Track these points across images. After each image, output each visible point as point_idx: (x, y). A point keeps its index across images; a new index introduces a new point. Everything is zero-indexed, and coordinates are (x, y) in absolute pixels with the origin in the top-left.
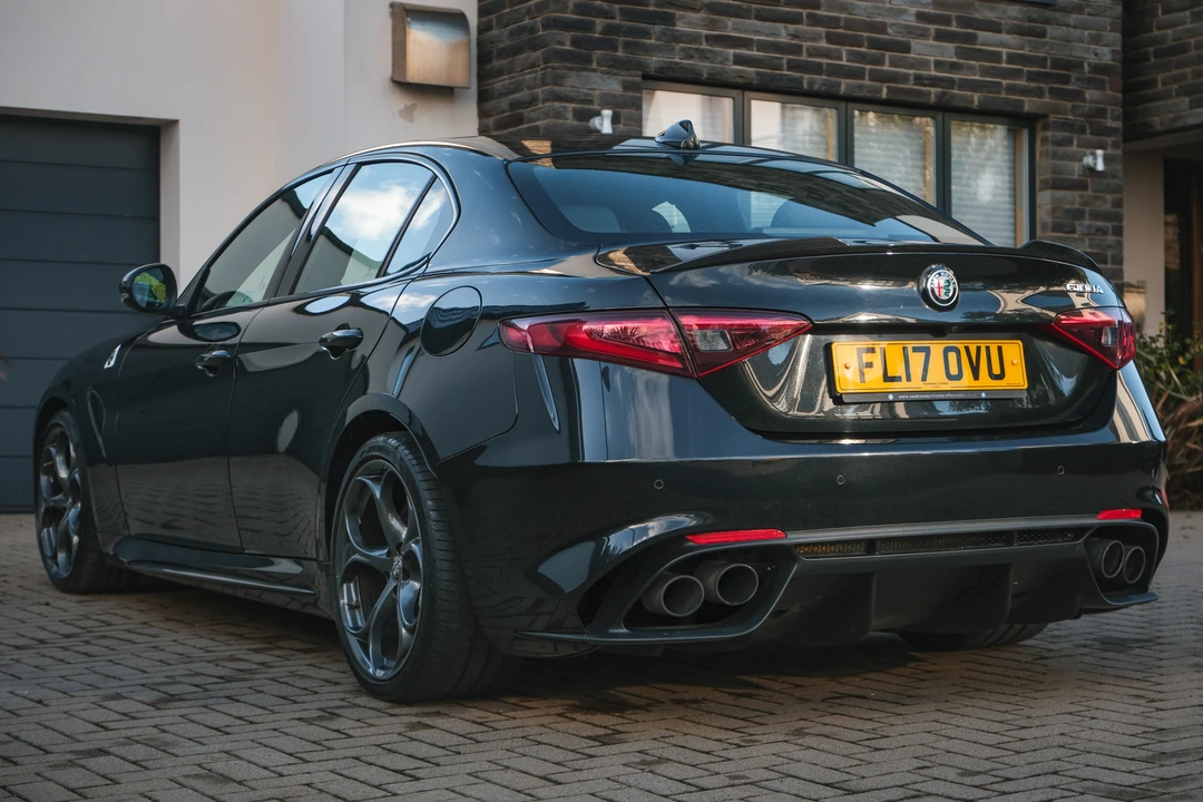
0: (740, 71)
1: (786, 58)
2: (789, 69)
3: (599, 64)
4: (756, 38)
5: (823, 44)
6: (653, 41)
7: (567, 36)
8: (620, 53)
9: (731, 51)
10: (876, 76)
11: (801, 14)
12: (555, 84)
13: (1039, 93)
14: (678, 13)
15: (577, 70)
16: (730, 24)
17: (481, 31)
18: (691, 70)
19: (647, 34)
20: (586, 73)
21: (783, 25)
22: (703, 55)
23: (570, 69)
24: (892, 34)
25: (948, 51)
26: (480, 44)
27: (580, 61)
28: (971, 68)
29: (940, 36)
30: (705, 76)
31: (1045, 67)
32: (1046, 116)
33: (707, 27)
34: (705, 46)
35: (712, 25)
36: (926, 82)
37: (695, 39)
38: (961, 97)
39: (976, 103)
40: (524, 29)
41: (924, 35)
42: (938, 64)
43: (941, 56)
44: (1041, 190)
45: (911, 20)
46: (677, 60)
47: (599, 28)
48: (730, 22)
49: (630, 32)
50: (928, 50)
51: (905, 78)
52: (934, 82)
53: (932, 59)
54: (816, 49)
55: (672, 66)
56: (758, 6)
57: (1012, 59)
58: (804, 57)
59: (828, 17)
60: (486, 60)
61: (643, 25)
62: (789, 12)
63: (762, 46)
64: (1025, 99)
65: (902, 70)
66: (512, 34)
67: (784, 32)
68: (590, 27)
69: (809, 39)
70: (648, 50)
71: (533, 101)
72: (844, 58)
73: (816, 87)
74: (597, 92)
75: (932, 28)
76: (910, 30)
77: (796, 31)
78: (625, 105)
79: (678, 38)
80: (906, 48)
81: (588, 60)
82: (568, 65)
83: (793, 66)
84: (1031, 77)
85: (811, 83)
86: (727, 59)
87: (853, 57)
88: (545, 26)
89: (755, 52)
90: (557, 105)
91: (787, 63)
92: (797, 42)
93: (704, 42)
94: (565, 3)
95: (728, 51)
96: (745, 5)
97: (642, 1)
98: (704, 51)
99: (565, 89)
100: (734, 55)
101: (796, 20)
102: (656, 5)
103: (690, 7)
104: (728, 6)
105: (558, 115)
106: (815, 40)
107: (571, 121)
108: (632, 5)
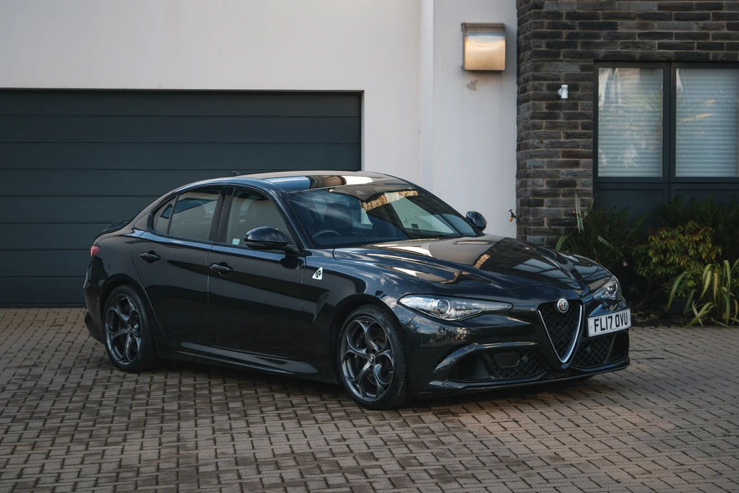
0: (663, 53)
1: (696, 42)
2: (698, 49)
3: (564, 57)
4: (674, 32)
5: (725, 31)
6: (601, 40)
7: (543, 43)
8: (579, 49)
9: (657, 41)
11: (709, 14)
12: (534, 70)
14: (619, 22)
15: (550, 61)
16: (656, 25)
18: (628, 55)
19: (598, 36)
20: (556, 63)
21: (695, 22)
22: (636, 45)
23: (545, 61)
27: (552, 56)
30: (638, 58)
33: (639, 28)
34: (638, 40)
35: (643, 26)
37: (632, 36)
40: (527, 36)
46: (619, 50)
47: (564, 36)
48: (656, 24)
49: (587, 36)
54: (719, 34)
55: (614, 54)
56: (676, 12)
58: (710, 40)
59: (729, 14)
60: (519, 52)
61: (595, 31)
62: (701, 14)
63: (678, 36)
66: (524, 39)
67: (695, 26)
68: (560, 36)
69: (712, 29)
70: (598, 46)
71: (529, 79)
73: (719, 58)
74: (563, 73)
77: (705, 25)
78: (583, 79)
79: (619, 37)
81: (558, 55)
82: (544, 59)
83: (701, 46)
85: (715, 56)
86: (653, 47)
88: (533, 37)
89: (674, 41)
90: (536, 83)
91: (698, 45)
92: (705, 31)
93: (637, 37)
94: (542, 24)
95: (654, 41)
96: (667, 12)
97: (594, 16)
98: (637, 43)
99: (542, 74)
100: (659, 43)
101: (706, 18)
102: (604, 19)
103: (628, 17)
104: (656, 14)
105: (536, 88)
106: (719, 29)
107: (545, 91)
108: (587, 19)
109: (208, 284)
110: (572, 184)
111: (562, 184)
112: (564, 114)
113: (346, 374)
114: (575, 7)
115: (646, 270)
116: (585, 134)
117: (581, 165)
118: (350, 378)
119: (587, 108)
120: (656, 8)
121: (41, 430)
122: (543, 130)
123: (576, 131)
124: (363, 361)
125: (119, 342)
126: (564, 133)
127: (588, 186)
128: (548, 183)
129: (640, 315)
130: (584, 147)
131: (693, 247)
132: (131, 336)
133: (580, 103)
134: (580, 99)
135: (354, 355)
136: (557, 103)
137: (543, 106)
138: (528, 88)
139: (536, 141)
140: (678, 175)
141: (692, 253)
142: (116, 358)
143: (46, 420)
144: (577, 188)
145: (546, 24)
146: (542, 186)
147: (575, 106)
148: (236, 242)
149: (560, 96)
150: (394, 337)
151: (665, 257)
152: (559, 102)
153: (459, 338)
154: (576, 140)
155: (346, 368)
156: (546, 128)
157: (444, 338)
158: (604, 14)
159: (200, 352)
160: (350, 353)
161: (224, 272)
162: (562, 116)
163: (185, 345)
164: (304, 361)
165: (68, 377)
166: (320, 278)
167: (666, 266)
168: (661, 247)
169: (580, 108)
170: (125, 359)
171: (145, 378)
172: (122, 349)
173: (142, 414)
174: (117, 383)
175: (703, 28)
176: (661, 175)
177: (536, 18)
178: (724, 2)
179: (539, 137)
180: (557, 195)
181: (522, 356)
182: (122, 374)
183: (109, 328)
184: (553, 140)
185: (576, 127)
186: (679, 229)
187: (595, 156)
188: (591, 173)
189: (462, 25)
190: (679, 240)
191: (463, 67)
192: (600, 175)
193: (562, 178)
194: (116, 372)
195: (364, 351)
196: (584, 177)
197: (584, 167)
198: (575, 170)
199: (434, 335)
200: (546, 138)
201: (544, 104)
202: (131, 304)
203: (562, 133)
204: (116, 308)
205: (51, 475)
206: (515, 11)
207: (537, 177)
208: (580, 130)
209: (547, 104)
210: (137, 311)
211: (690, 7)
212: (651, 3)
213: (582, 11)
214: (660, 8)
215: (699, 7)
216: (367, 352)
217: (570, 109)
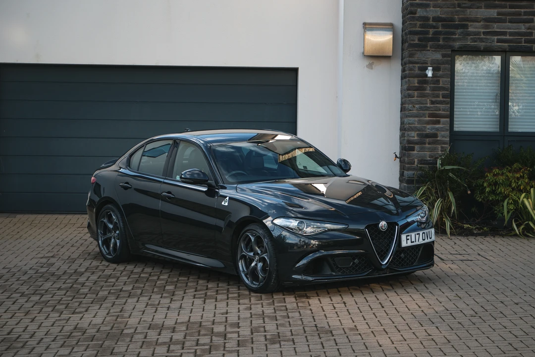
0: (500, 45)
1: (524, 38)
2: (525, 43)
3: (430, 47)
4: (508, 31)
6: (457, 36)
7: (416, 38)
8: (441, 42)
9: (496, 37)
11: (533, 18)
12: (410, 57)
14: (469, 24)
15: (421, 51)
16: (495, 26)
18: (475, 47)
19: (454, 34)
20: (425, 52)
21: (523, 24)
22: (481, 40)
23: (416, 50)
27: (422, 47)
30: (482, 49)
33: (483, 28)
34: (482, 36)
35: (486, 27)
37: (478, 33)
40: (406, 33)
46: (469, 43)
47: (431, 33)
48: (495, 25)
49: (446, 33)
55: (465, 46)
56: (510, 17)
58: (534, 37)
61: (453, 30)
62: (526, 18)
63: (511, 34)
67: (523, 27)
68: (427, 33)
70: (454, 40)
74: (430, 59)
77: (530, 26)
78: (443, 63)
79: (469, 34)
81: (426, 46)
83: (527, 41)
86: (493, 41)
89: (508, 37)
90: (411, 65)
91: (524, 40)
92: (530, 31)
93: (482, 35)
94: (416, 25)
95: (494, 37)
96: (503, 17)
97: (452, 20)
98: (482, 38)
99: (415, 59)
100: (497, 39)
101: (531, 21)
102: (459, 21)
103: (476, 20)
104: (495, 18)
105: (411, 70)
107: (417, 71)
108: (447, 22)
109: (160, 205)
110: (435, 136)
111: (427, 136)
112: (430, 87)
113: (241, 269)
114: (439, 13)
115: (482, 197)
116: (444, 101)
117: (441, 123)
118: (244, 271)
119: (446, 83)
120: (495, 15)
121: (37, 302)
122: (415, 98)
123: (438, 99)
124: (252, 261)
125: (106, 242)
126: (430, 100)
127: (446, 137)
128: (418, 135)
129: (477, 228)
130: (444, 110)
131: (515, 181)
132: (114, 238)
133: (441, 80)
134: (442, 77)
135: (246, 256)
136: (426, 80)
137: (415, 82)
138: (406, 69)
139: (410, 106)
140: (510, 130)
141: (514, 185)
142: (105, 253)
143: (43, 295)
144: (438, 139)
145: (418, 25)
146: (414, 137)
147: (438, 82)
148: (178, 178)
149: (427, 75)
150: (270, 245)
151: (495, 188)
153: (312, 247)
154: (438, 105)
155: (241, 265)
156: (417, 97)
157: (303, 246)
158: (459, 18)
159: (157, 251)
160: (243, 255)
161: (170, 198)
162: (429, 88)
163: (147, 246)
164: (217, 259)
165: (71, 266)
166: (226, 204)
167: (496, 194)
168: (493, 181)
169: (441, 83)
170: (109, 254)
171: (121, 267)
172: (108, 247)
173: (106, 293)
174: (101, 270)
175: (529, 28)
176: (498, 130)
177: (411, 21)
179: (412, 103)
180: (425, 143)
181: (354, 259)
182: (107, 264)
183: (101, 233)
184: (422, 105)
185: (438, 96)
186: (507, 168)
187: (451, 116)
188: (448, 128)
189: (363, 24)
190: (507, 176)
191: (363, 53)
192: (456, 129)
193: (428, 131)
194: (104, 263)
195: (252, 254)
196: (443, 131)
197: (443, 124)
198: (437, 126)
199: (296, 244)
200: (417, 104)
201: (416, 80)
202: (114, 217)
203: (428, 100)
204: (105, 219)
205: (29, 333)
206: (401, 15)
207: (410, 131)
208: (441, 99)
209: (418, 80)
210: (117, 222)
211: (519, 14)
212: (493, 10)
213: (443, 16)
214: (499, 14)
215: (526, 14)
216: (253, 254)
217: (434, 84)
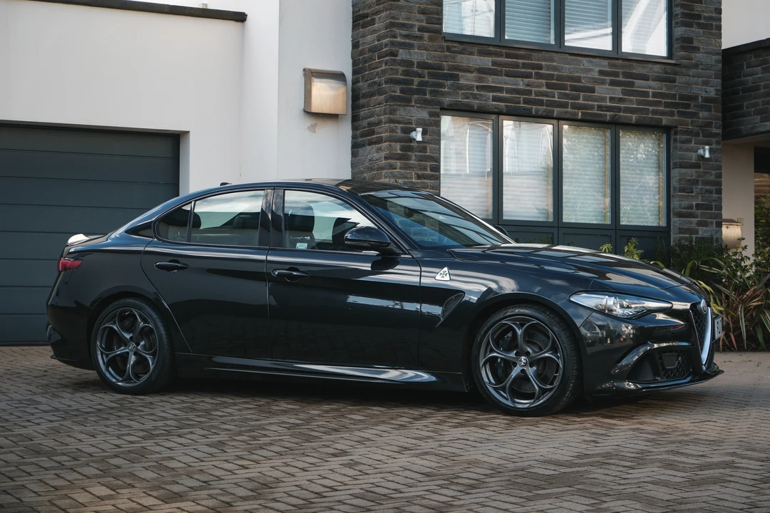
0: (496, 105)
1: (523, 97)
2: (524, 103)
3: (416, 103)
4: (505, 86)
5: (544, 89)
6: (446, 89)
7: (398, 88)
8: (428, 97)
9: (491, 94)
10: (575, 107)
11: (532, 73)
12: (391, 114)
13: (672, 114)
14: (461, 74)
15: (404, 106)
17: (354, 82)
18: (468, 105)
19: (442, 86)
20: (408, 108)
21: (521, 79)
22: (475, 96)
23: (400, 106)
24: (584, 83)
25: (618, 92)
26: (353, 90)
27: (405, 101)
28: (631, 101)
29: (613, 83)
30: (476, 108)
31: (675, 99)
32: (676, 127)
33: (477, 81)
34: (476, 92)
35: (480, 80)
36: (604, 109)
37: (470, 88)
38: (625, 117)
39: (634, 120)
40: (375, 83)
41: (603, 83)
42: (612, 99)
43: (613, 94)
44: (673, 168)
45: (596, 75)
46: (460, 100)
47: (416, 83)
48: (490, 78)
49: (434, 85)
50: (606, 92)
51: (592, 107)
52: (609, 109)
53: (608, 96)
54: (539, 92)
55: (457, 103)
56: (506, 69)
57: (655, 95)
58: (533, 97)
59: (547, 74)
60: (357, 99)
61: (441, 81)
62: (524, 72)
63: (508, 91)
64: (663, 118)
65: (590, 103)
66: (369, 85)
67: (521, 83)
68: (411, 82)
69: (536, 87)
70: (443, 94)
71: (380, 123)
72: (556, 96)
73: (540, 113)
74: (414, 118)
75: (608, 79)
76: (595, 81)
77: (529, 82)
78: (431, 125)
79: (460, 87)
80: (593, 91)
81: (410, 101)
82: (398, 104)
83: (526, 102)
84: (667, 105)
85: (537, 111)
86: (488, 99)
87: (561, 96)
88: (386, 82)
89: (504, 95)
90: (392, 125)
91: (523, 100)
92: (529, 88)
93: (475, 89)
94: (397, 70)
95: (488, 94)
96: (499, 68)
97: (440, 68)
98: (475, 94)
99: (397, 117)
100: (493, 96)
101: (528, 76)
102: (449, 70)
103: (468, 70)
104: (489, 69)
105: (392, 131)
106: (540, 87)
107: (399, 134)
108: (434, 69)
109: (267, 292)
112: (416, 156)
113: (486, 380)
114: (425, 58)
116: (432, 176)
118: (490, 382)
119: (434, 152)
120: (490, 64)
122: (398, 170)
123: (426, 172)
126: (415, 174)
130: (433, 187)
132: (137, 354)
133: (429, 147)
134: (429, 142)
136: (410, 146)
137: (397, 148)
139: (392, 180)
140: (505, 218)
145: (400, 71)
147: (424, 149)
148: (302, 246)
149: (414, 139)
152: (412, 144)
154: (426, 181)
155: (486, 375)
158: (448, 66)
160: (494, 357)
161: (294, 278)
162: (414, 157)
163: (218, 359)
164: (417, 370)
166: (447, 279)
169: (429, 151)
172: (121, 370)
175: (528, 85)
176: (490, 217)
177: (392, 65)
178: (544, 63)
179: (394, 176)
183: (100, 347)
184: (406, 180)
185: (425, 169)
189: (304, 70)
191: (305, 110)
195: (513, 354)
200: (401, 178)
201: (398, 146)
202: (140, 320)
203: (413, 173)
204: (114, 323)
208: (429, 172)
209: (402, 146)
210: (151, 326)
211: (517, 66)
212: (486, 58)
213: (430, 61)
214: (494, 63)
215: (524, 66)
216: (516, 354)
217: (420, 152)
